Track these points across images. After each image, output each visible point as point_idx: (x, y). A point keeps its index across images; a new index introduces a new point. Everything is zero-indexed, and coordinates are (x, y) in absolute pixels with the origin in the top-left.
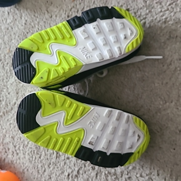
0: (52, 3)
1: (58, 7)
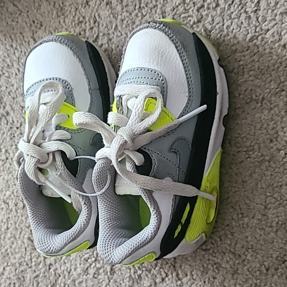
0: (41, 25)
1: (53, 32)
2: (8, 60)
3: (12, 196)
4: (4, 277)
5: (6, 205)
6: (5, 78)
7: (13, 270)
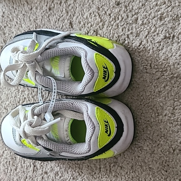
2: (10, 17)
3: (10, 105)
4: (3, 157)
5: (6, 110)
6: (8, 28)
7: (9, 153)
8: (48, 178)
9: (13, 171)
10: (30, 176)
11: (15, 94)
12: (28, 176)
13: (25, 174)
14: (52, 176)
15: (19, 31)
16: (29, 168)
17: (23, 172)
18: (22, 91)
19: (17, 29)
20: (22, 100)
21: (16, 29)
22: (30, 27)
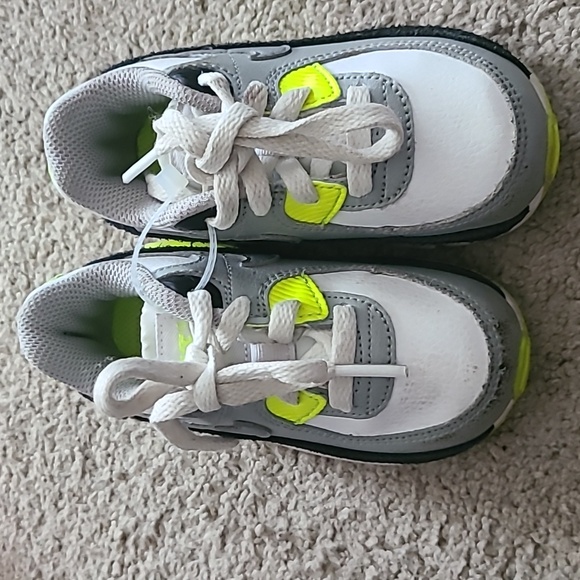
7: (3, 420)
8: (131, 492)
9: (15, 477)
10: (70, 490)
11: (23, 230)
12: (65, 490)
13: (55, 484)
14: (142, 486)
15: (31, 29)
16: (67, 465)
17: (48, 478)
18: (44, 221)
19: (26, 23)
20: (45, 248)
21: (23, 24)
22: (69, 14)
